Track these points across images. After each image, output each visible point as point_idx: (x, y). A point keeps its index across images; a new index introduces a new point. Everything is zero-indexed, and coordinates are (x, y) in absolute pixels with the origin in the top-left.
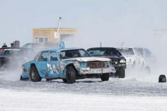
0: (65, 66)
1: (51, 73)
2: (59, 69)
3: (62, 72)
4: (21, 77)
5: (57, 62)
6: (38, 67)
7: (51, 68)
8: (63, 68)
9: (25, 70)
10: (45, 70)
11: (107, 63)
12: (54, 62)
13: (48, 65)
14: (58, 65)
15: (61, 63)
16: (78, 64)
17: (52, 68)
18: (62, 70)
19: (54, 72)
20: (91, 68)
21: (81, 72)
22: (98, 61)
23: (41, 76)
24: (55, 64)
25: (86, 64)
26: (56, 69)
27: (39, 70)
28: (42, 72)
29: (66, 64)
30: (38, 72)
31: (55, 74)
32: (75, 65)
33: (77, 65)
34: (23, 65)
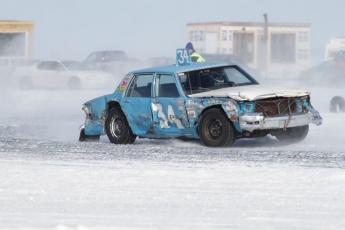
0: (200, 112)
1: (162, 126)
2: (184, 117)
3: (191, 126)
4: (83, 132)
5: (179, 100)
6: (127, 110)
7: (161, 115)
8: (194, 114)
9: (91, 116)
10: (146, 119)
11: (302, 101)
12: (171, 99)
13: (155, 108)
14: (181, 108)
15: (189, 102)
16: (235, 107)
17: (166, 114)
18: (192, 121)
19: (169, 124)
20: (265, 116)
21: (244, 126)
22: (281, 98)
23: (136, 130)
24: (173, 105)
25: (252, 106)
26: (177, 117)
27: (129, 118)
28: (138, 124)
29: (202, 107)
30: (127, 123)
31: (173, 129)
32: (226, 109)
33: (230, 109)
34: (87, 105)
